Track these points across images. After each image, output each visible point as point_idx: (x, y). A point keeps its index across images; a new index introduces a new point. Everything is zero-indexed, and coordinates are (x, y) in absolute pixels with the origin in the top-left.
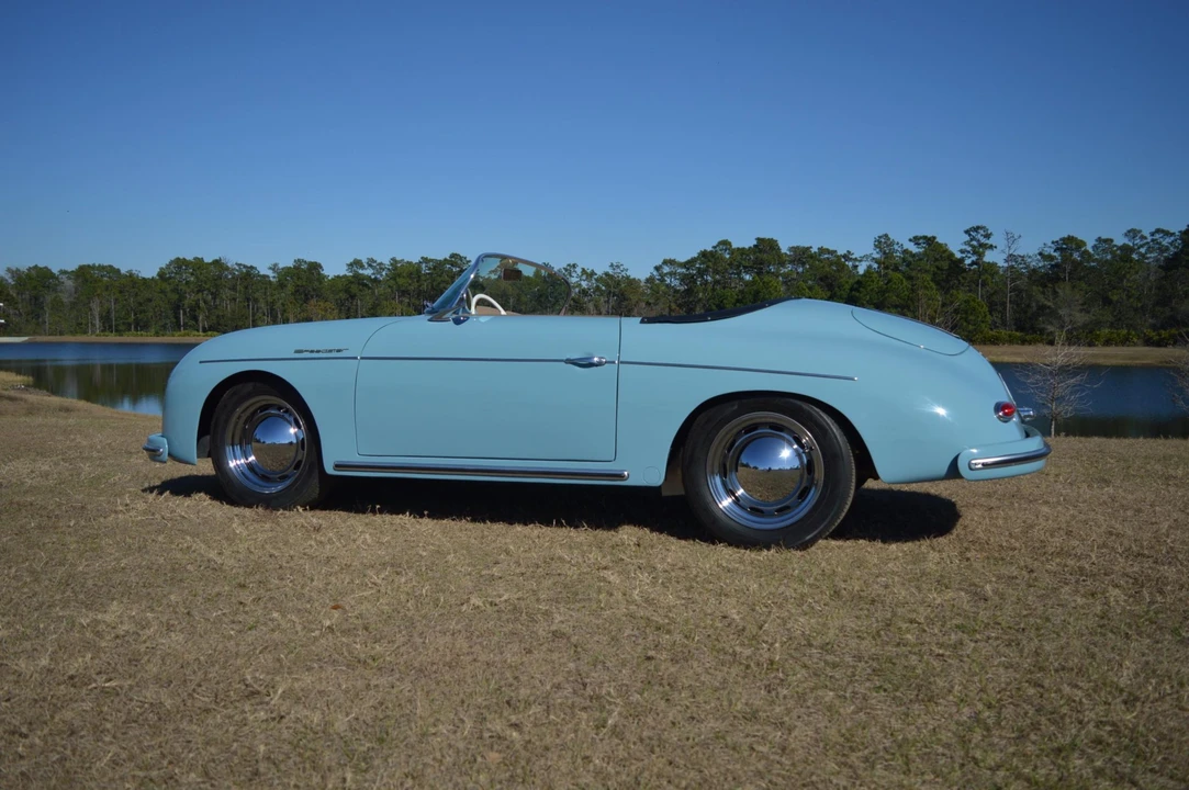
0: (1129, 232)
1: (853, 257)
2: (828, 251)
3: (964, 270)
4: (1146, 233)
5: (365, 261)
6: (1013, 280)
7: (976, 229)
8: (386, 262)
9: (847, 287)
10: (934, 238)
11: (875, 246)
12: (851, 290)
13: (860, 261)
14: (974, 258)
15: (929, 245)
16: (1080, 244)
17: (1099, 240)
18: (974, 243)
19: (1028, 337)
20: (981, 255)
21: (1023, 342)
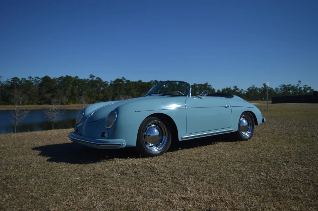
0: (29, 77)
4: (33, 77)
19: (7, 103)
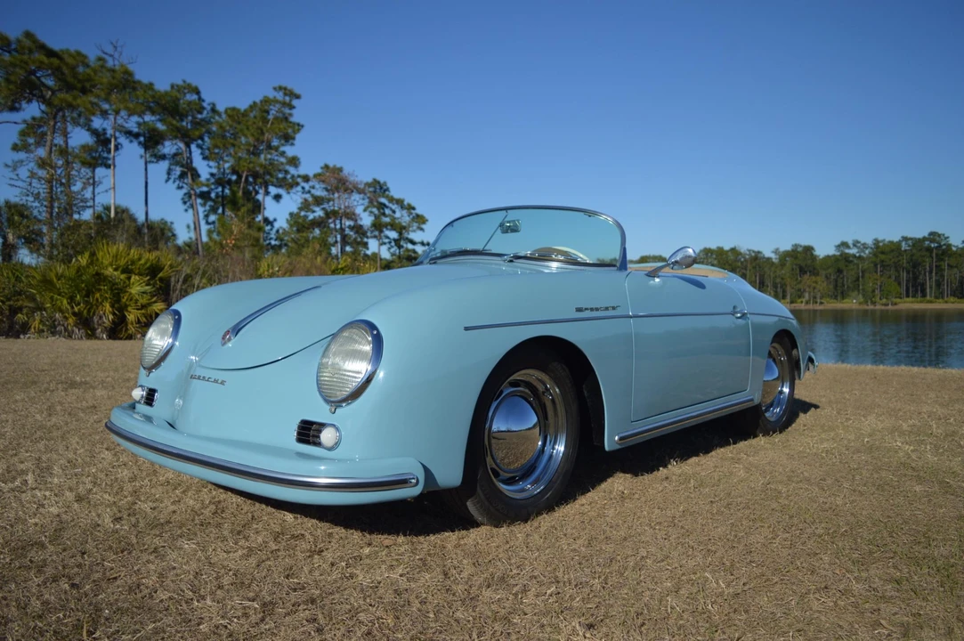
5: (850, 243)
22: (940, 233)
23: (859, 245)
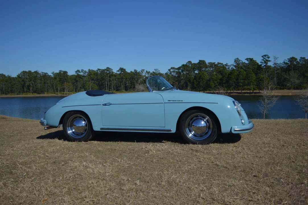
1: (228, 65)
2: (220, 64)
3: (262, 68)
5: (80, 70)
6: (276, 71)
7: (265, 56)
8: (87, 70)
9: (228, 74)
10: (253, 59)
11: (235, 61)
12: (229, 74)
13: (230, 66)
14: (265, 64)
15: (251, 61)
16: (296, 59)
17: (301, 58)
18: (265, 60)
20: (267, 63)
21: (281, 89)
22: (110, 68)
23: (83, 71)
